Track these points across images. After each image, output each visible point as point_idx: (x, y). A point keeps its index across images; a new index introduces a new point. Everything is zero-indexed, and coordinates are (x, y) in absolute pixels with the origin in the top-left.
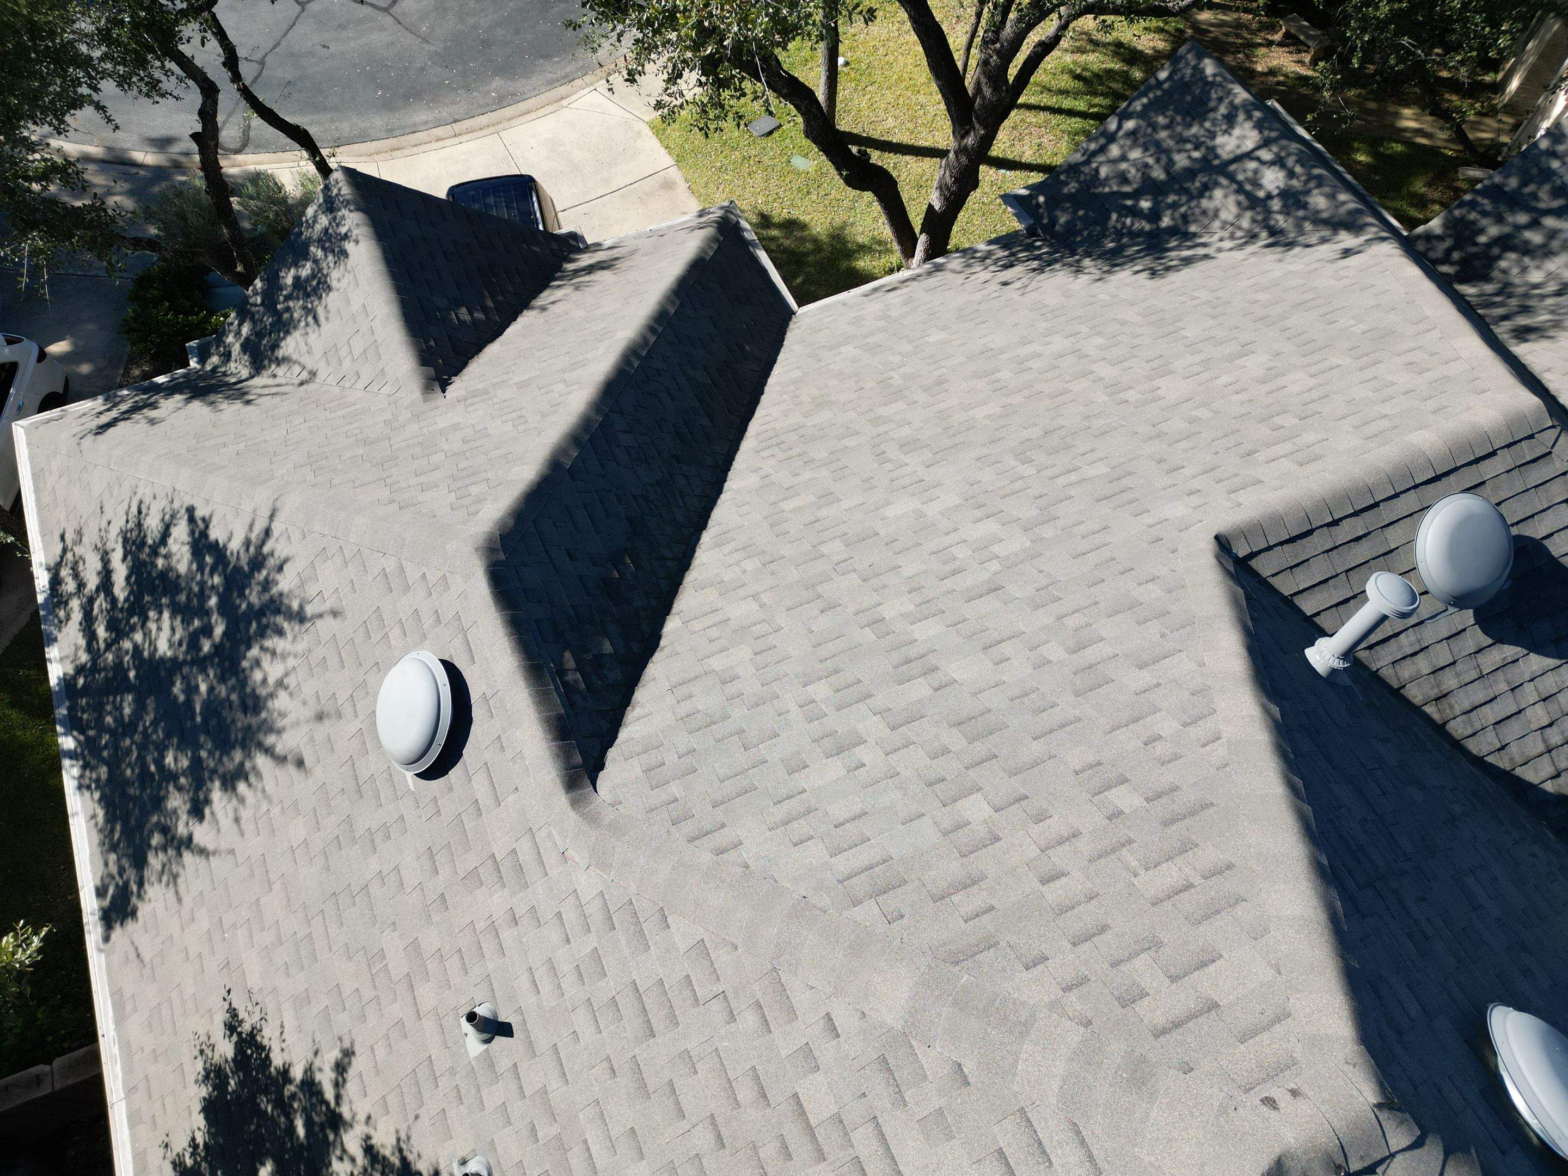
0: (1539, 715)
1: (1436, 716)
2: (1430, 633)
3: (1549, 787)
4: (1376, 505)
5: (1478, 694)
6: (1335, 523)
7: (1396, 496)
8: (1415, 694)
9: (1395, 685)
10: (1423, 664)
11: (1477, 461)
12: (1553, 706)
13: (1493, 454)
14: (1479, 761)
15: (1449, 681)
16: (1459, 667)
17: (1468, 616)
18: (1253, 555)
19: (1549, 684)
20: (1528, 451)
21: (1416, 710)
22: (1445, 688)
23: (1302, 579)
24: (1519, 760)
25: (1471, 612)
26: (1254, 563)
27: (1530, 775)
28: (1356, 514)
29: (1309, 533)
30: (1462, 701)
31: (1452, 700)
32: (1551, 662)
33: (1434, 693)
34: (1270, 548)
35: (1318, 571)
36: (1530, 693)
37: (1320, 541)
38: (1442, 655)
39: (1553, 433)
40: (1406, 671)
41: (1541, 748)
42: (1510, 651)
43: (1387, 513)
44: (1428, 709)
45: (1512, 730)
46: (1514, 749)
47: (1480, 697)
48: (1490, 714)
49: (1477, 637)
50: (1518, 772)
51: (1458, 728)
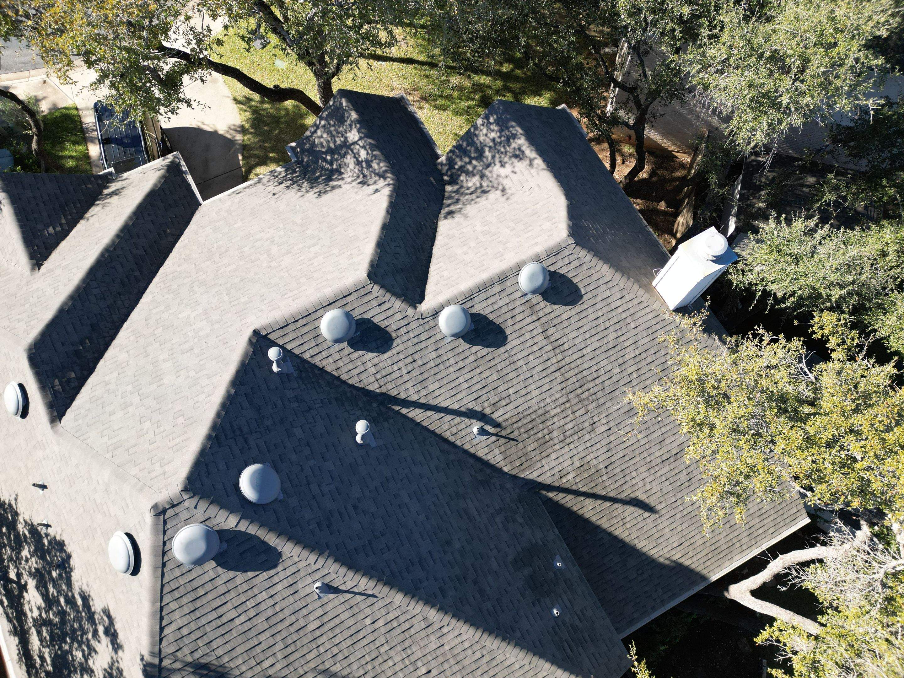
0: (373, 370)
1: (336, 374)
2: (332, 351)
3: (378, 391)
4: (310, 314)
5: (351, 366)
6: (296, 321)
7: (317, 311)
8: (329, 369)
9: (321, 367)
10: (330, 360)
11: (345, 297)
12: (377, 367)
13: (351, 294)
14: (353, 386)
15: (340, 363)
16: (343, 359)
17: (345, 344)
18: (268, 334)
19: (376, 361)
20: (362, 292)
21: (330, 374)
22: (338, 366)
23: (286, 339)
24: (366, 384)
25: (346, 343)
26: (269, 336)
27: (371, 388)
28: (303, 318)
29: (288, 325)
30: (345, 369)
31: (342, 369)
32: (375, 354)
33: (335, 368)
34: (274, 331)
35: (291, 336)
36: (369, 364)
37: (291, 327)
38: (337, 356)
39: (371, 285)
40: (325, 363)
41: (374, 380)
42: (361, 353)
43: (314, 316)
44: (333, 373)
45: (363, 376)
46: (365, 381)
47: (352, 367)
48: (355, 372)
49: (349, 350)
50: (366, 388)
51: (344, 377)
